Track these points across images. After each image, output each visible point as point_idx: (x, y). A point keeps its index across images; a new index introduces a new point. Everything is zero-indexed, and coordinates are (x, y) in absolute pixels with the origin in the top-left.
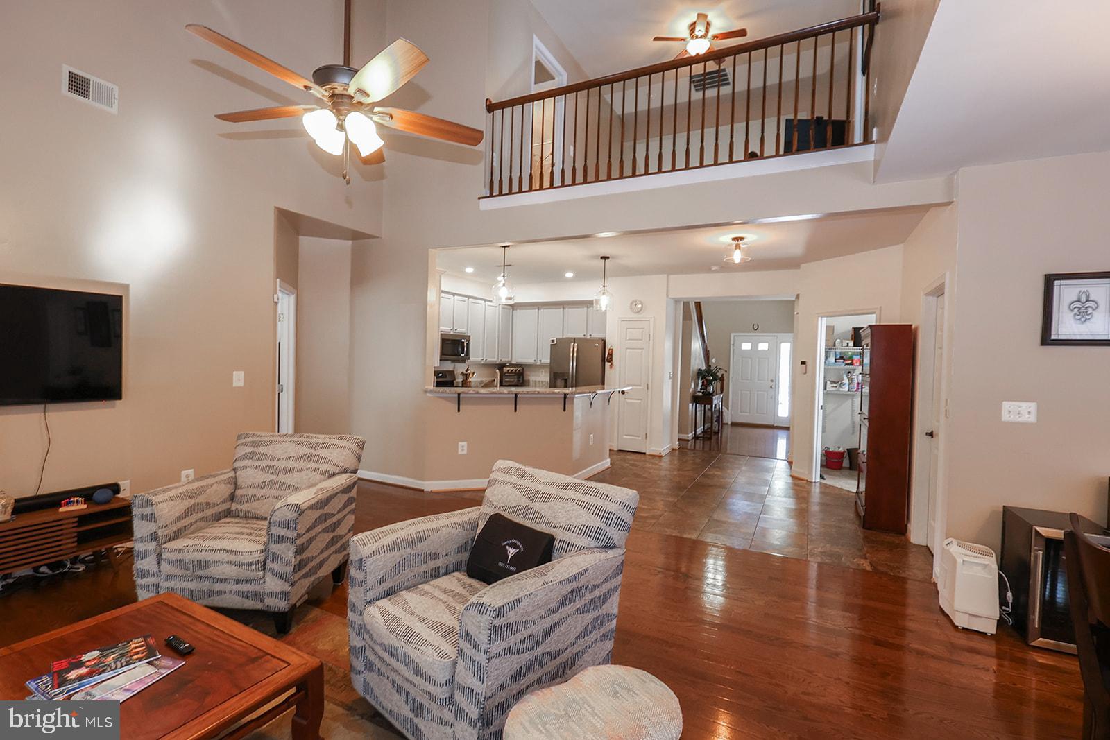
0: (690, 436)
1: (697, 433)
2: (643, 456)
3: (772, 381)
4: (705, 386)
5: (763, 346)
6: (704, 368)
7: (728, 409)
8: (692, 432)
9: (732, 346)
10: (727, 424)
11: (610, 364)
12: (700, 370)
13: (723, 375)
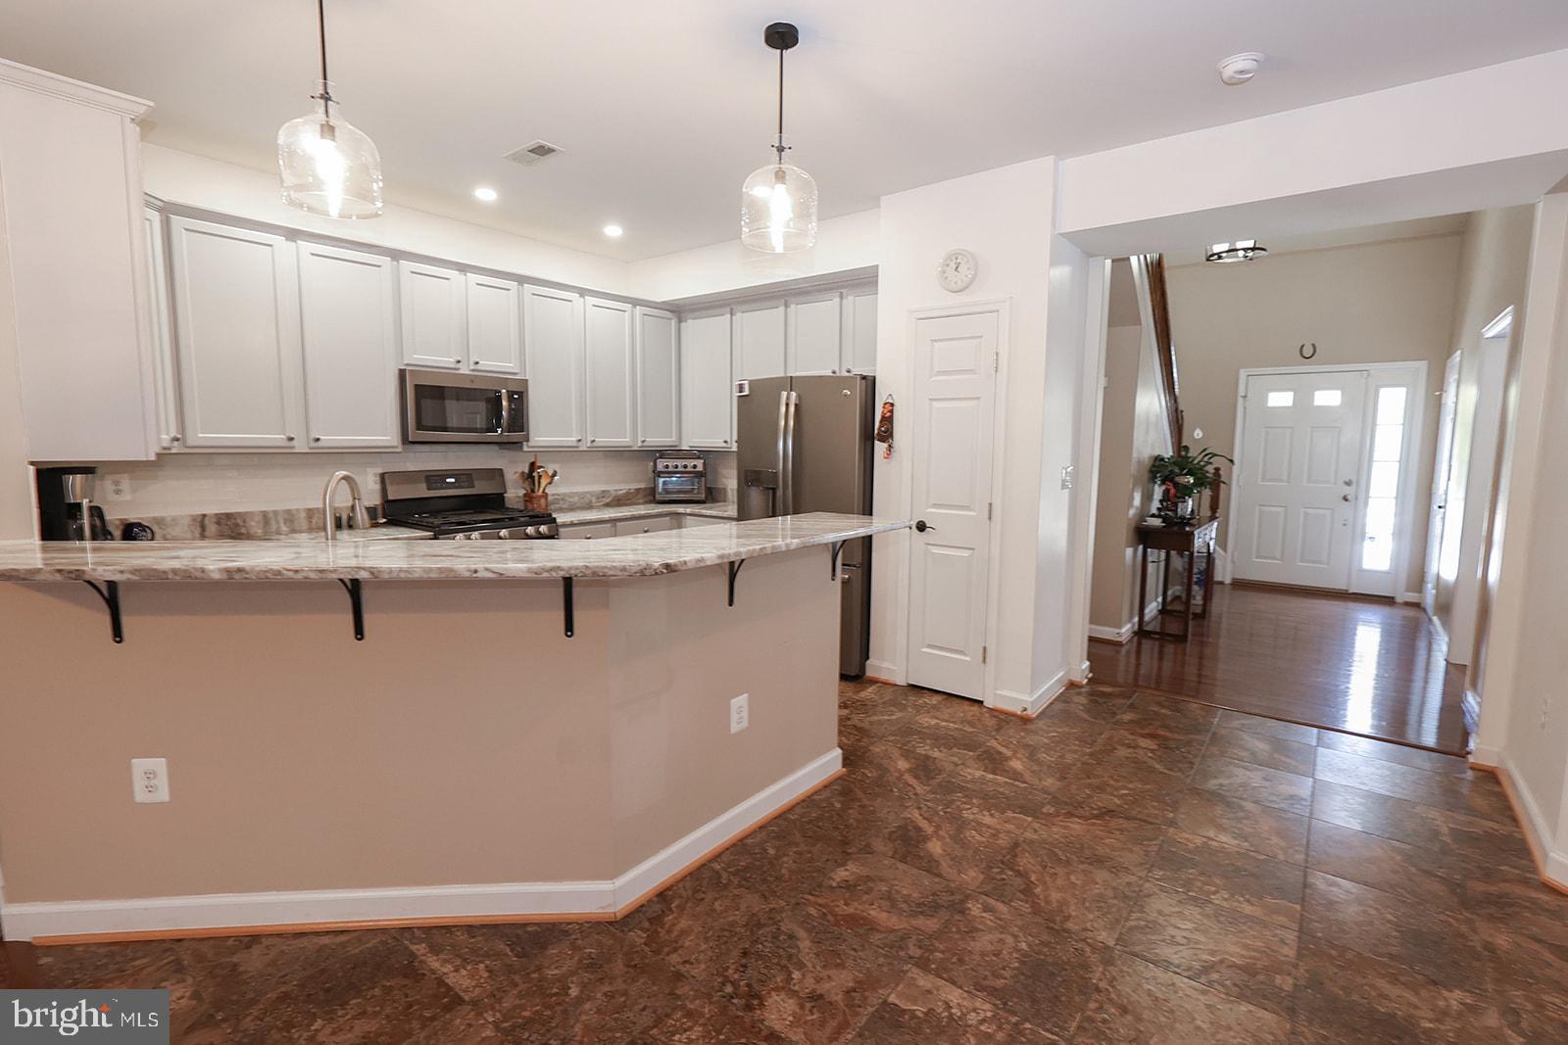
0: (1126, 631)
1: (1147, 618)
2: (975, 708)
3: (1348, 483)
4: (1170, 501)
5: (1328, 398)
6: (1168, 452)
7: (1225, 550)
8: (1131, 617)
9: (1240, 400)
10: (1222, 583)
11: (886, 445)
12: (1159, 459)
13: (1217, 470)
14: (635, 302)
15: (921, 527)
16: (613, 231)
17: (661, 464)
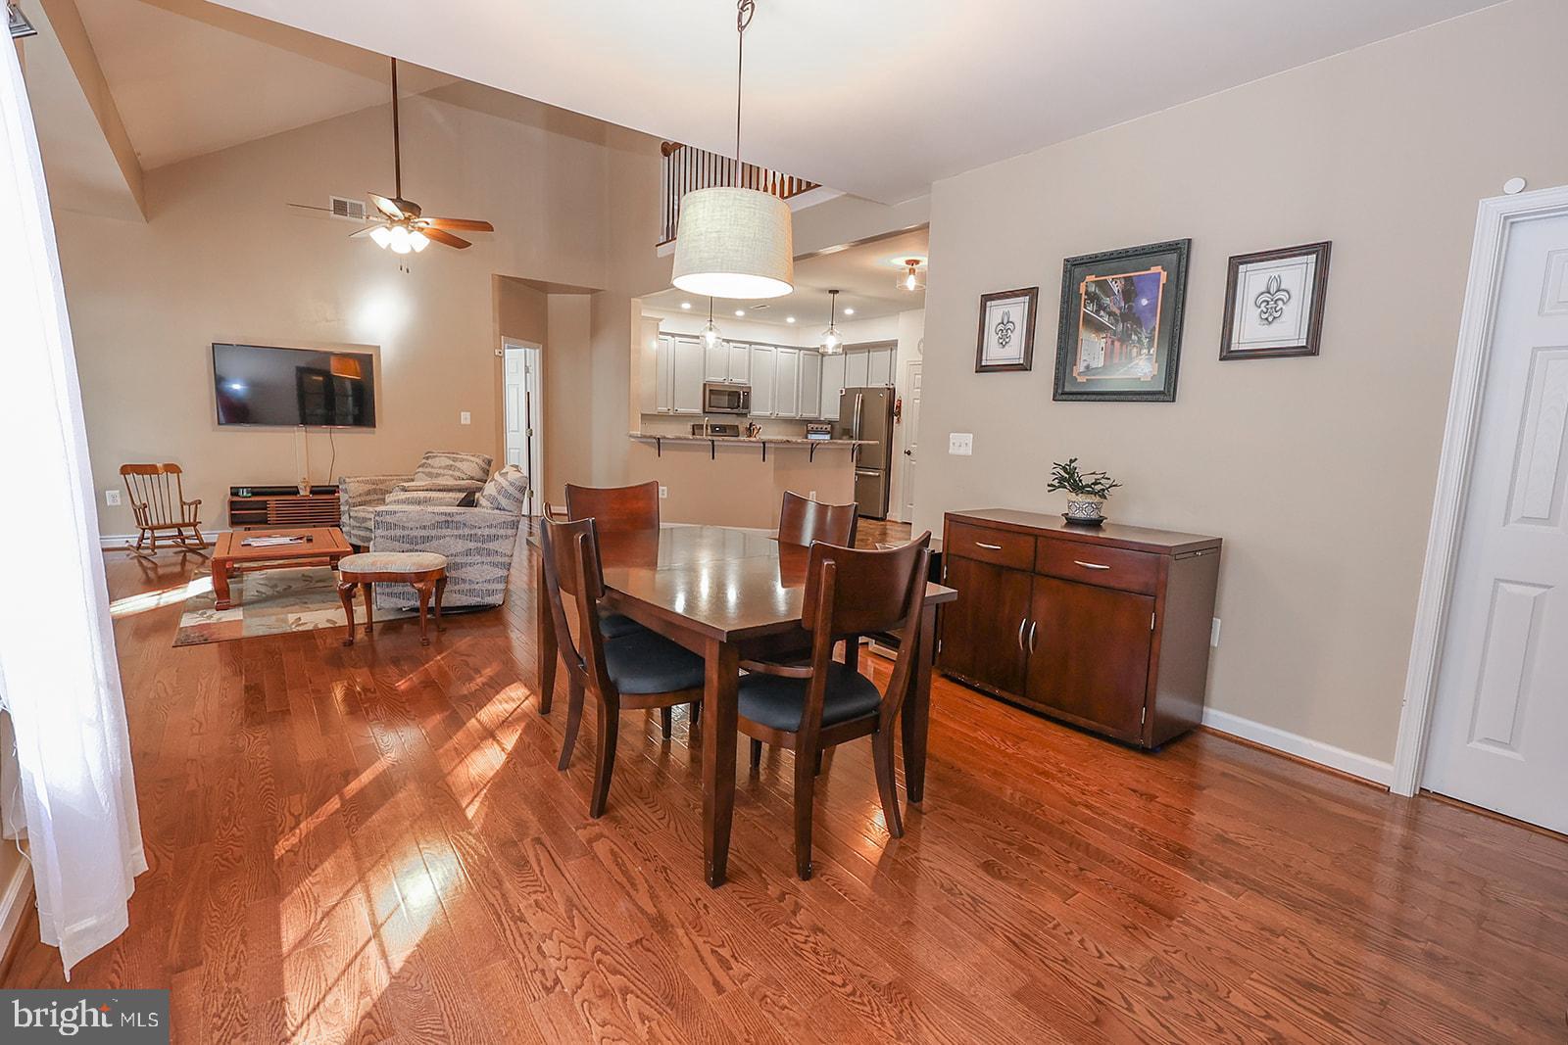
11: (898, 417)
14: (800, 349)
15: (909, 453)
16: (791, 320)
17: (810, 426)
